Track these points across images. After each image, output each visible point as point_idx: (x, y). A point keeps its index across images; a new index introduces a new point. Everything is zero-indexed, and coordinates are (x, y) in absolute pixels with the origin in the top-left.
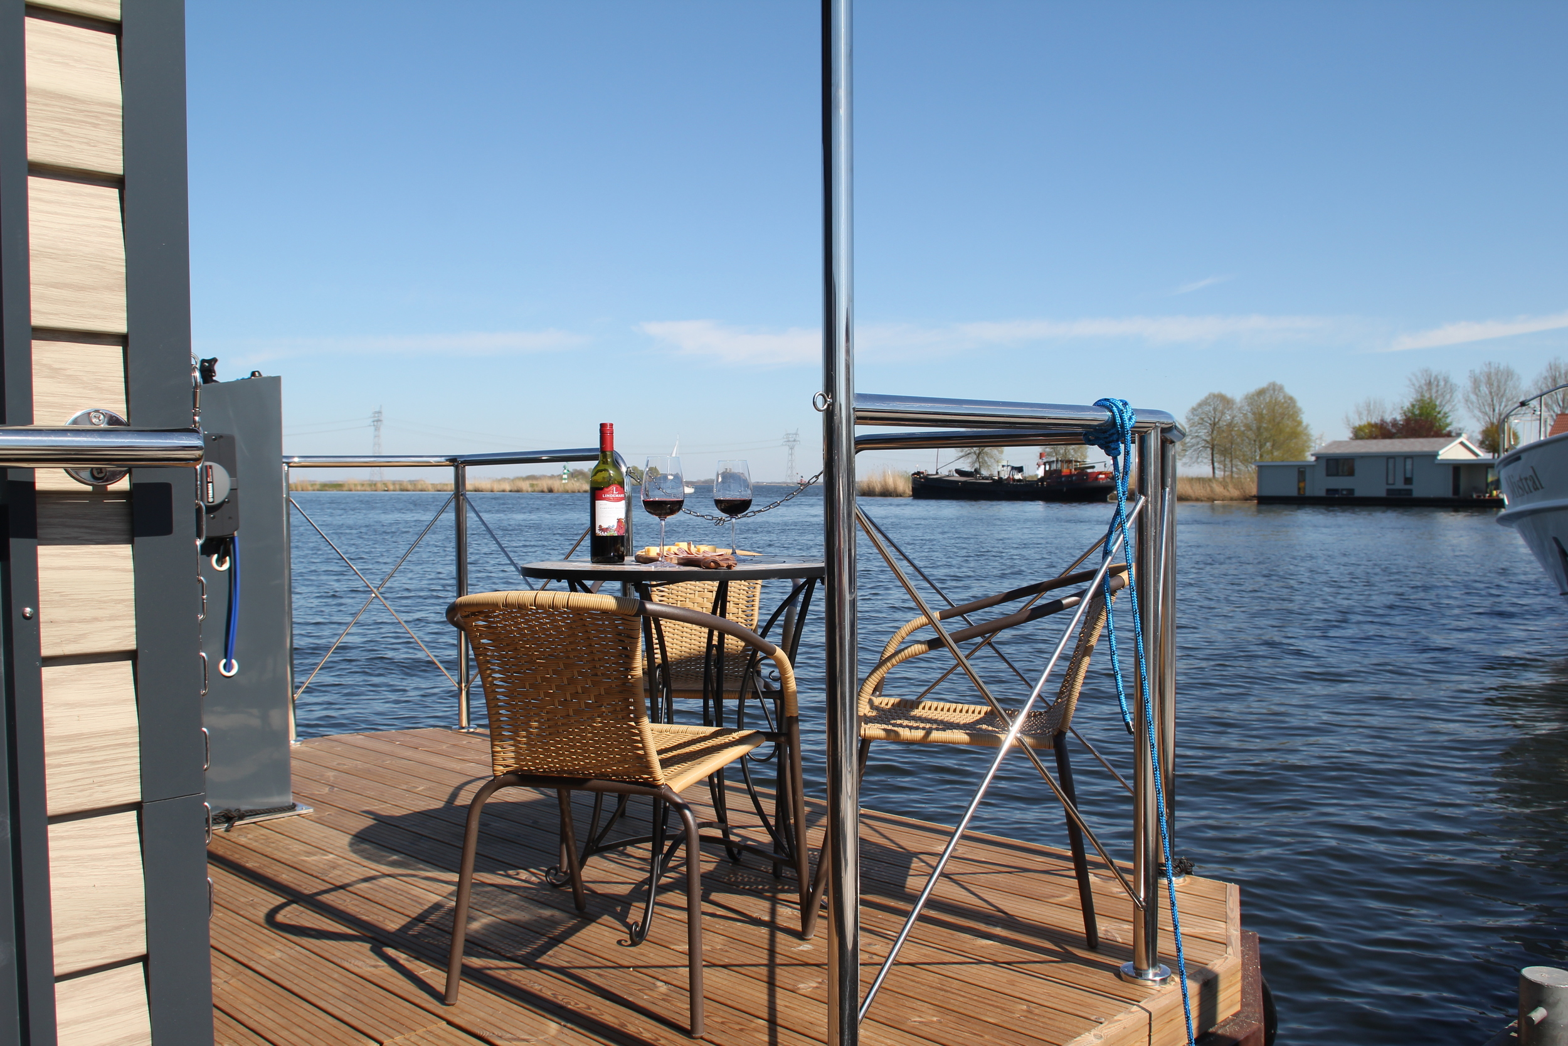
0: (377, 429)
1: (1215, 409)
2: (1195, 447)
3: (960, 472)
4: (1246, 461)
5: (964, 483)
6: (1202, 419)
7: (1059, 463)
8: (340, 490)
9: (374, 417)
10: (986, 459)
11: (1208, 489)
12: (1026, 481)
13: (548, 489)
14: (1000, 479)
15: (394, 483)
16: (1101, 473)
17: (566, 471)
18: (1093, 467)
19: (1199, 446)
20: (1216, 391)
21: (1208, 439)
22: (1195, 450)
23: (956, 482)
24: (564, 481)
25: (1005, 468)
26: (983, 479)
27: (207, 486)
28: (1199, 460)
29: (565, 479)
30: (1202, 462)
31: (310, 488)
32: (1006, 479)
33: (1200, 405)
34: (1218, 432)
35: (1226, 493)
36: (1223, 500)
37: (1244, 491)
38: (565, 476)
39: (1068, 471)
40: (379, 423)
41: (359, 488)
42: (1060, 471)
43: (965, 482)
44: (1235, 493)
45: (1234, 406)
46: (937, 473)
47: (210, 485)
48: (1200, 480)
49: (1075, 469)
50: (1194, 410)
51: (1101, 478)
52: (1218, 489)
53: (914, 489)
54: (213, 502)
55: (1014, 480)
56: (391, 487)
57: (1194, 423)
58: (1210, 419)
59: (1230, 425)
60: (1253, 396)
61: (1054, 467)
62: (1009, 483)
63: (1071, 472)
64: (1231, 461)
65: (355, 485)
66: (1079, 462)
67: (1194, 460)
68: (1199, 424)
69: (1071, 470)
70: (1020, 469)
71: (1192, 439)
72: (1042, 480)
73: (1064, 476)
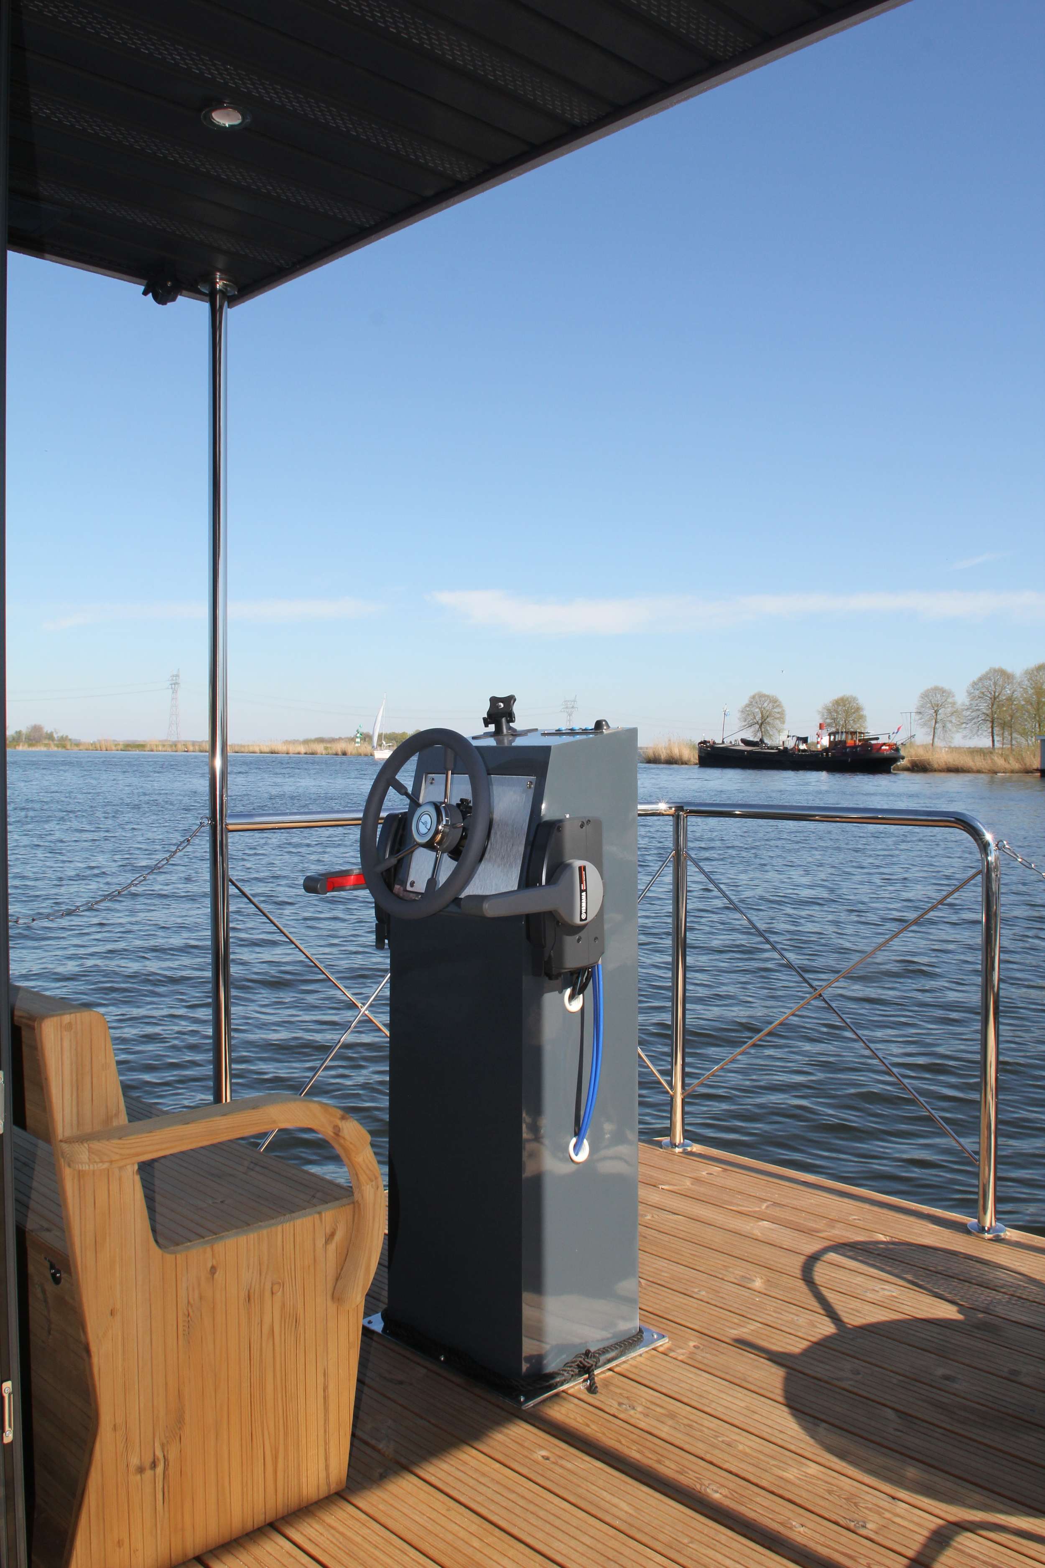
0: (175, 691)
1: (995, 684)
2: (976, 720)
3: (746, 742)
4: (1024, 734)
5: (749, 752)
6: (983, 693)
7: (844, 734)
8: (142, 751)
9: (172, 680)
10: (769, 729)
11: (989, 762)
12: (811, 751)
13: (342, 751)
14: (786, 749)
15: (194, 743)
16: (884, 744)
17: (358, 735)
18: (877, 739)
19: (980, 719)
20: (997, 667)
21: (988, 712)
22: (975, 723)
23: (743, 751)
24: (357, 745)
25: (789, 738)
26: (768, 748)
27: (581, 896)
28: (979, 734)
29: (358, 743)
30: (982, 734)
31: (114, 748)
32: (792, 749)
33: (980, 679)
34: (998, 706)
35: (1007, 766)
36: (1004, 773)
37: (1025, 765)
38: (358, 740)
39: (853, 742)
40: (176, 686)
41: (160, 748)
42: (845, 742)
43: (751, 751)
44: (1016, 766)
45: (1015, 681)
46: (723, 742)
47: (584, 894)
48: (980, 751)
49: (860, 740)
50: (974, 684)
51: (885, 750)
52: (1000, 762)
53: (700, 757)
54: (586, 919)
55: (799, 750)
56: (191, 748)
57: (974, 697)
58: (991, 694)
59: (1010, 699)
60: (1033, 671)
61: (838, 738)
62: (794, 753)
63: (855, 743)
64: (1011, 734)
65: (157, 746)
66: (863, 733)
67: (975, 731)
68: (979, 697)
69: (855, 741)
70: (805, 740)
71: (972, 712)
72: (826, 750)
73: (848, 747)
